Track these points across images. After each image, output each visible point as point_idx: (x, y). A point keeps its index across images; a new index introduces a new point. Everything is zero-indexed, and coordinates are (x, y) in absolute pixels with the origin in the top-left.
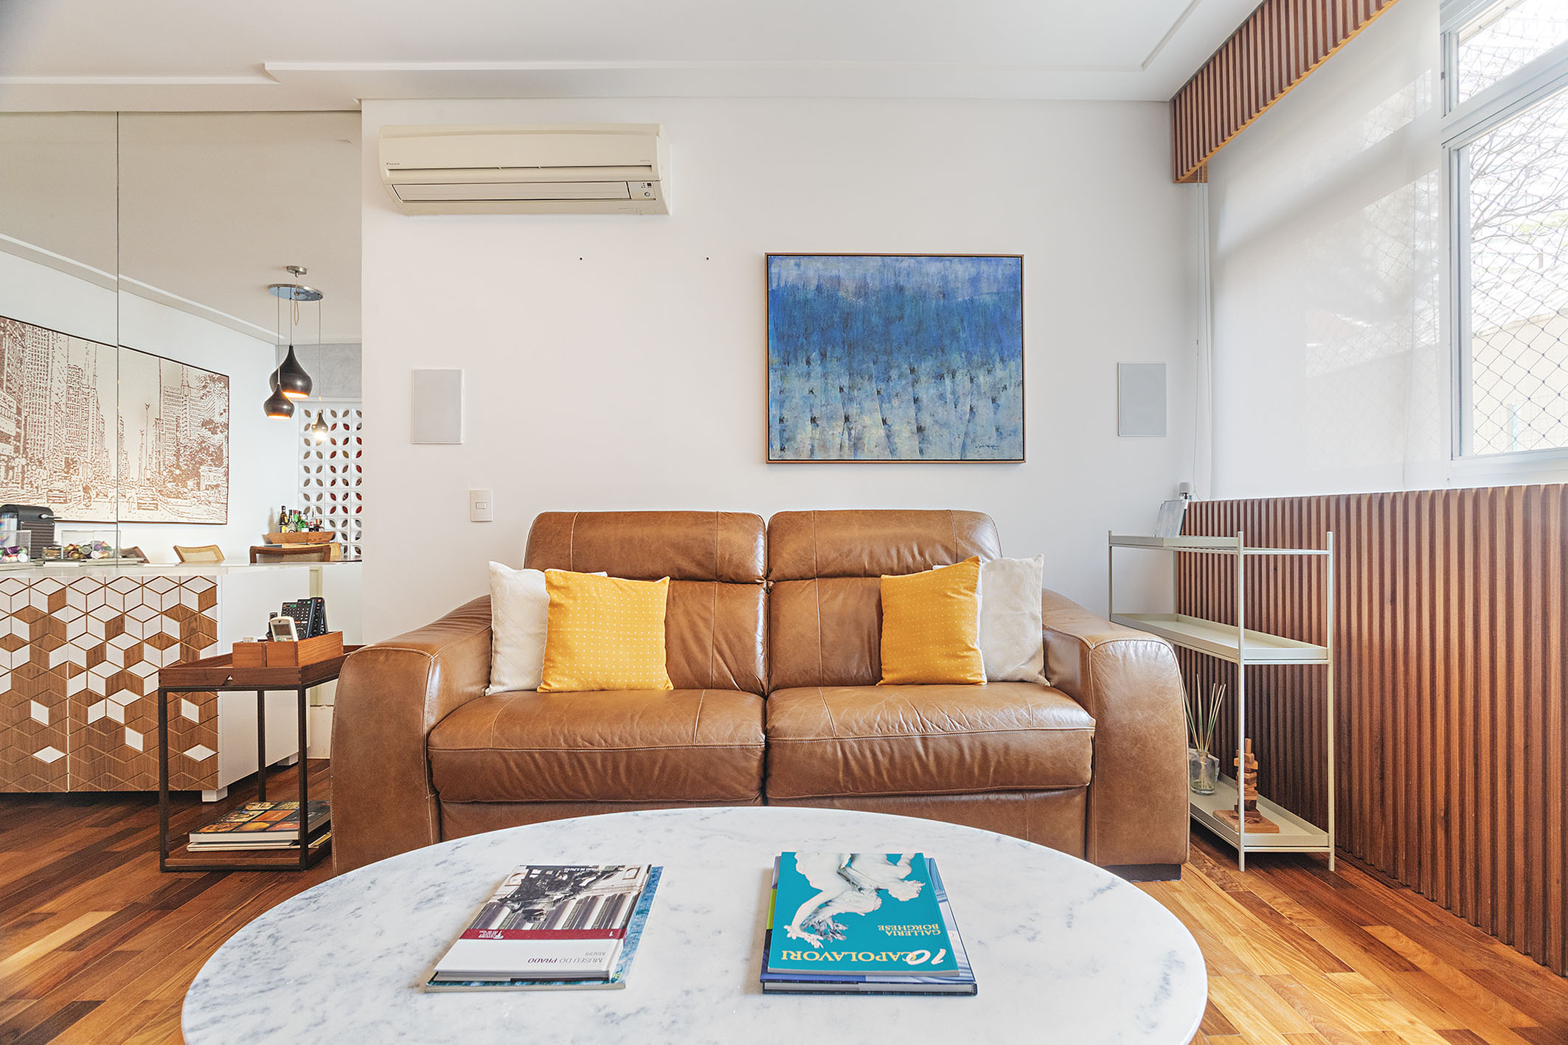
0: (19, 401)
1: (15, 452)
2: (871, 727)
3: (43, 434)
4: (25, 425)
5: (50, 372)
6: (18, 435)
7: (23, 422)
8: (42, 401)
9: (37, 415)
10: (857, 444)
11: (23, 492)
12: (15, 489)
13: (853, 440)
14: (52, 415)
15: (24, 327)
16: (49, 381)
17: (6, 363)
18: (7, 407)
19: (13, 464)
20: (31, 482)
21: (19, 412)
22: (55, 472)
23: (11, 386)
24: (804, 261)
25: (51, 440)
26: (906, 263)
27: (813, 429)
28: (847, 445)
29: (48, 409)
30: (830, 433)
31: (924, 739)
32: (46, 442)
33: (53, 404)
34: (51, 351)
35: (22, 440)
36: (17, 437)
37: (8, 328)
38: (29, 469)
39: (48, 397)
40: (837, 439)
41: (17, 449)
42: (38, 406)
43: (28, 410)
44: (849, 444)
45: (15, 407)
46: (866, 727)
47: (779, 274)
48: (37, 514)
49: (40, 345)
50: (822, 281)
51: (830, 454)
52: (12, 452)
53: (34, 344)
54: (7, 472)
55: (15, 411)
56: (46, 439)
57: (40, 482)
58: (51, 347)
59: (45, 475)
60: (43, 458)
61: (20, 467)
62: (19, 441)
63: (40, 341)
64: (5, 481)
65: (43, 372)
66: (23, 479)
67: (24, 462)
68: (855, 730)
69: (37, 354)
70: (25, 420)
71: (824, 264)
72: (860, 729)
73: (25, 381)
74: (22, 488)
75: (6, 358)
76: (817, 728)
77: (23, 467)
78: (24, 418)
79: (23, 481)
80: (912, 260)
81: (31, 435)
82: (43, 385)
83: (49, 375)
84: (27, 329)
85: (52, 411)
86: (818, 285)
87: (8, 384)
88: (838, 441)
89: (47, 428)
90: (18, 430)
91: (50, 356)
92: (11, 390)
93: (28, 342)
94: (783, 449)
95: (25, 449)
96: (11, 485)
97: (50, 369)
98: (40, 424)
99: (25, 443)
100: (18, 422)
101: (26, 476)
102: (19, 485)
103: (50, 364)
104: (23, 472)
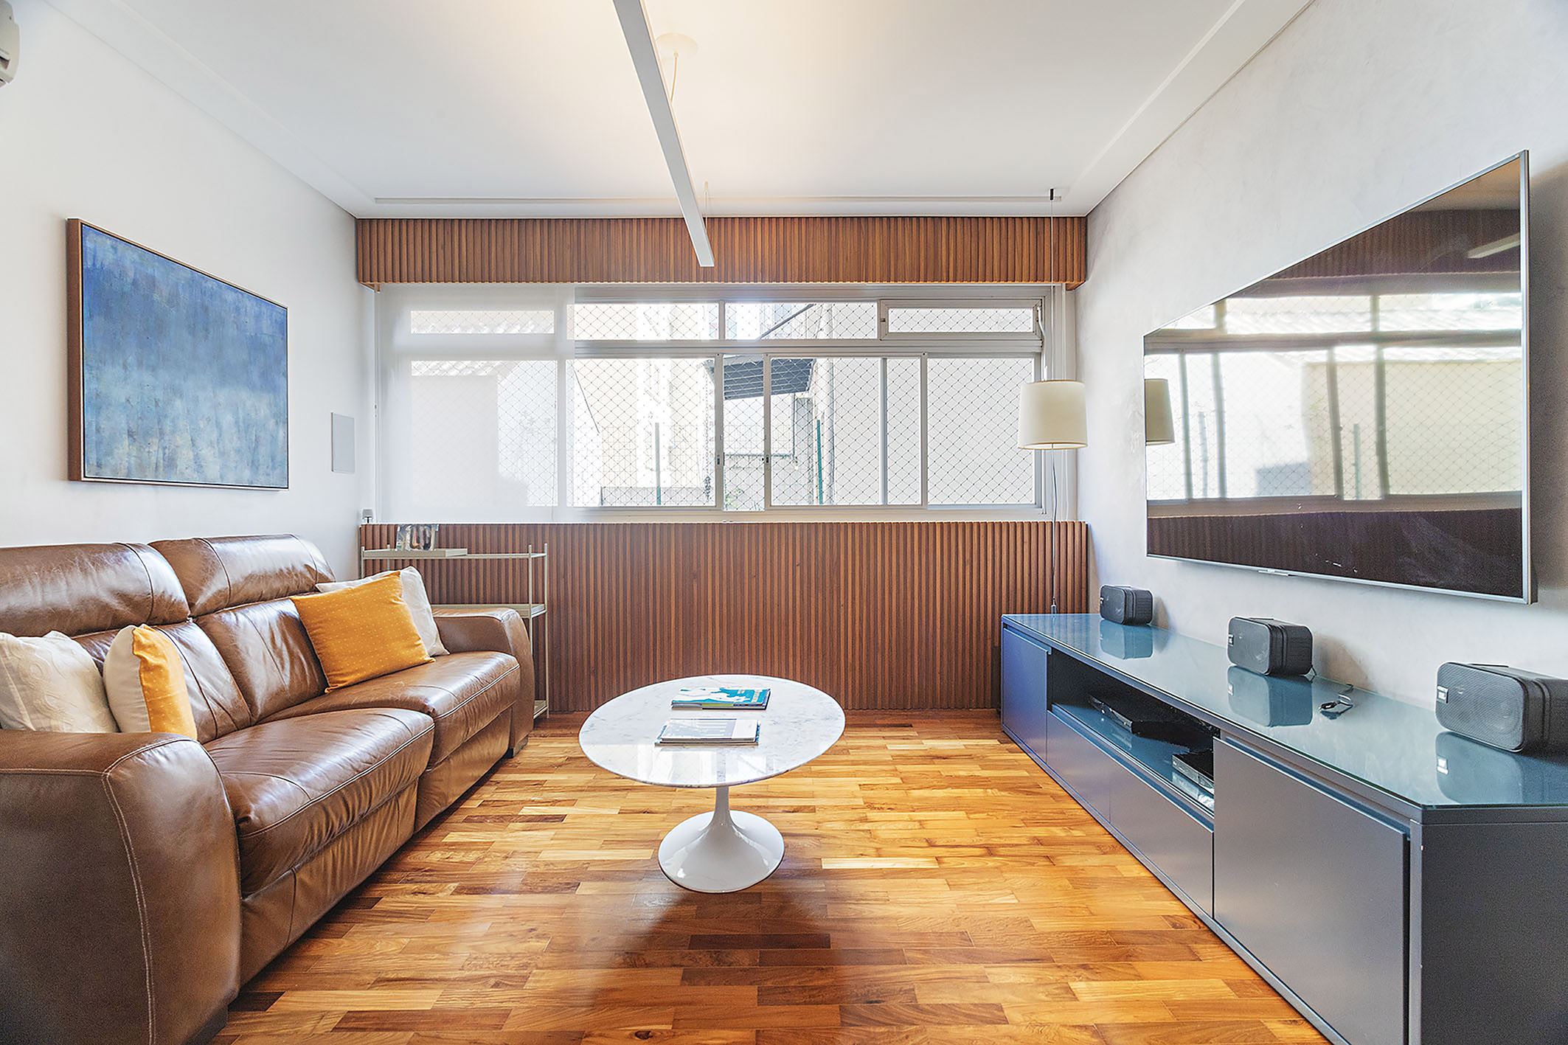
10: (171, 463)
13: (167, 460)
24: (121, 246)
26: (211, 284)
27: (129, 445)
28: (162, 465)
30: (147, 450)
40: (153, 458)
44: (164, 464)
47: (95, 251)
50: (138, 276)
51: (147, 474)
71: (140, 256)
80: (215, 283)
86: (134, 280)
88: (153, 460)
94: (99, 466)
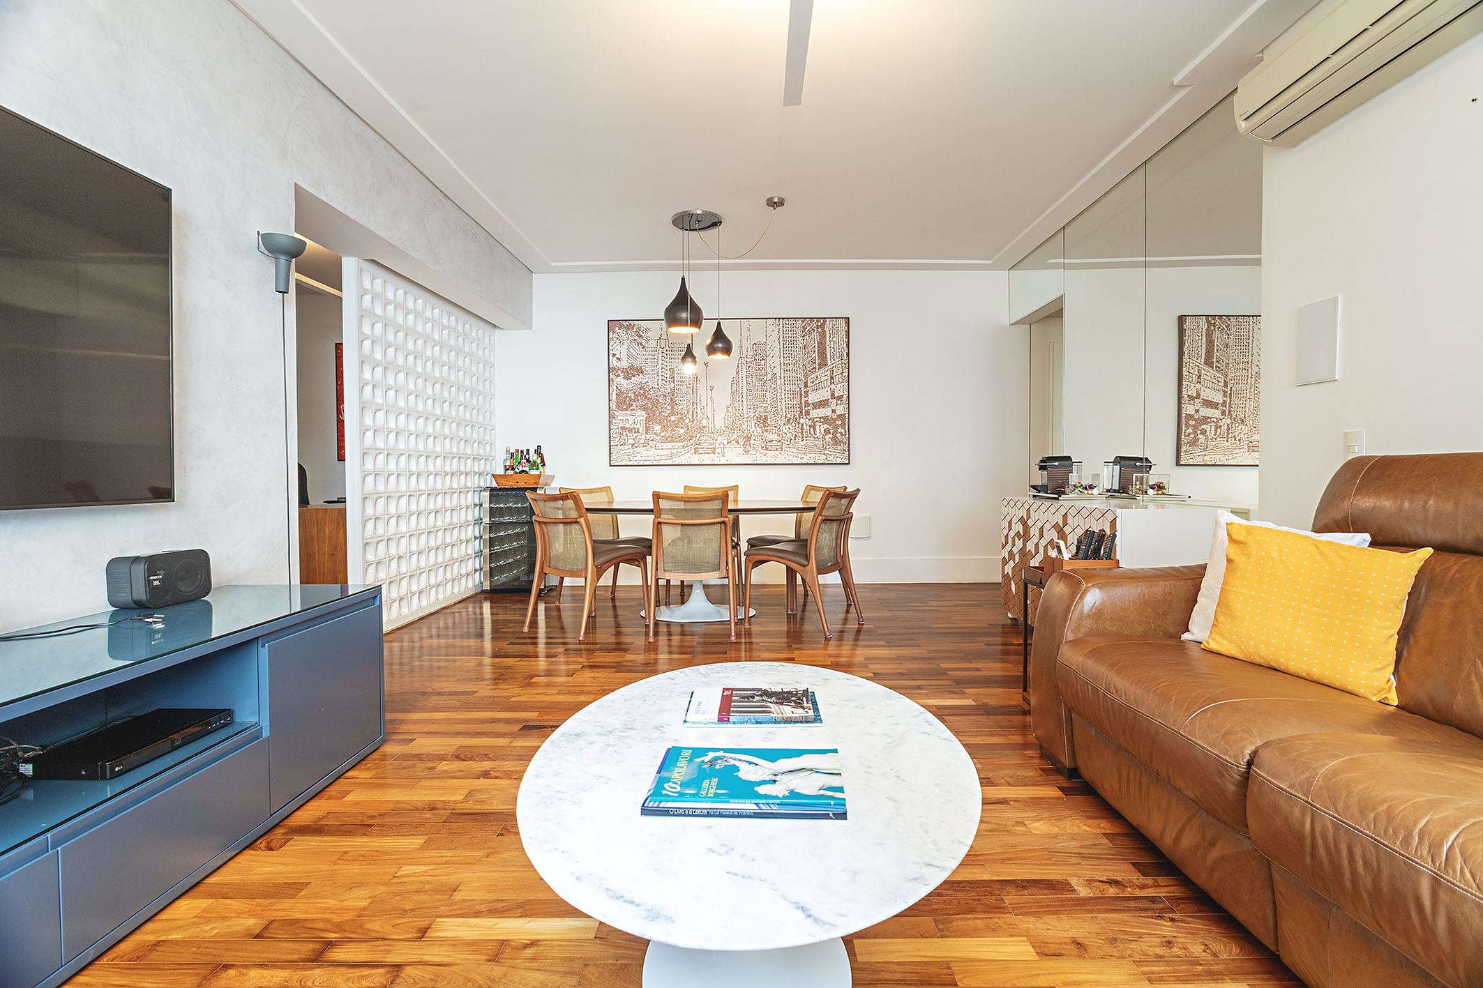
0: (1226, 376)
1: (1222, 415)
2: (1363, 814)
3: (1244, 399)
4: (1231, 394)
5: (1250, 350)
6: (1225, 402)
7: (1229, 392)
8: (1244, 373)
9: (1240, 385)
11: (1228, 444)
12: (1222, 442)
14: (1253, 383)
15: (1229, 319)
16: (1250, 356)
17: (1215, 350)
18: (1217, 382)
19: (1221, 424)
20: (1234, 436)
21: (1226, 385)
22: (1255, 427)
23: (1219, 365)
25: (1252, 403)
29: (1249, 379)
31: (1436, 882)
32: (1248, 404)
33: (1254, 373)
34: (1251, 332)
35: (1227, 406)
36: (1224, 404)
37: (1217, 323)
38: (1233, 426)
39: (1250, 369)
41: (1223, 413)
42: (1241, 378)
43: (1233, 382)
45: (1223, 381)
46: (1355, 811)
48: (1133, 463)
49: (1242, 330)
52: (1220, 415)
53: (1238, 330)
54: (1216, 430)
55: (1222, 384)
56: (1247, 403)
57: (1242, 436)
58: (1251, 330)
59: (1245, 429)
60: (1245, 417)
61: (1226, 425)
62: (1225, 407)
63: (1242, 327)
64: (1215, 437)
65: (1245, 351)
66: (1228, 434)
67: (1229, 421)
68: (1340, 805)
69: (1240, 337)
70: (1231, 391)
72: (1347, 808)
73: (1231, 359)
74: (1227, 441)
75: (1216, 345)
76: (1296, 777)
77: (1228, 425)
78: (1229, 388)
79: (1227, 436)
81: (1235, 401)
82: (1245, 360)
83: (1250, 352)
84: (1232, 320)
85: (1253, 380)
87: (1217, 364)
89: (1248, 394)
90: (1225, 399)
91: (1251, 338)
92: (1219, 368)
93: (1233, 330)
95: (1230, 411)
96: (1218, 439)
97: (1250, 347)
98: (1242, 392)
99: (1230, 407)
100: (1225, 392)
101: (1230, 431)
102: (1225, 439)
103: (1251, 343)
104: (1228, 429)
